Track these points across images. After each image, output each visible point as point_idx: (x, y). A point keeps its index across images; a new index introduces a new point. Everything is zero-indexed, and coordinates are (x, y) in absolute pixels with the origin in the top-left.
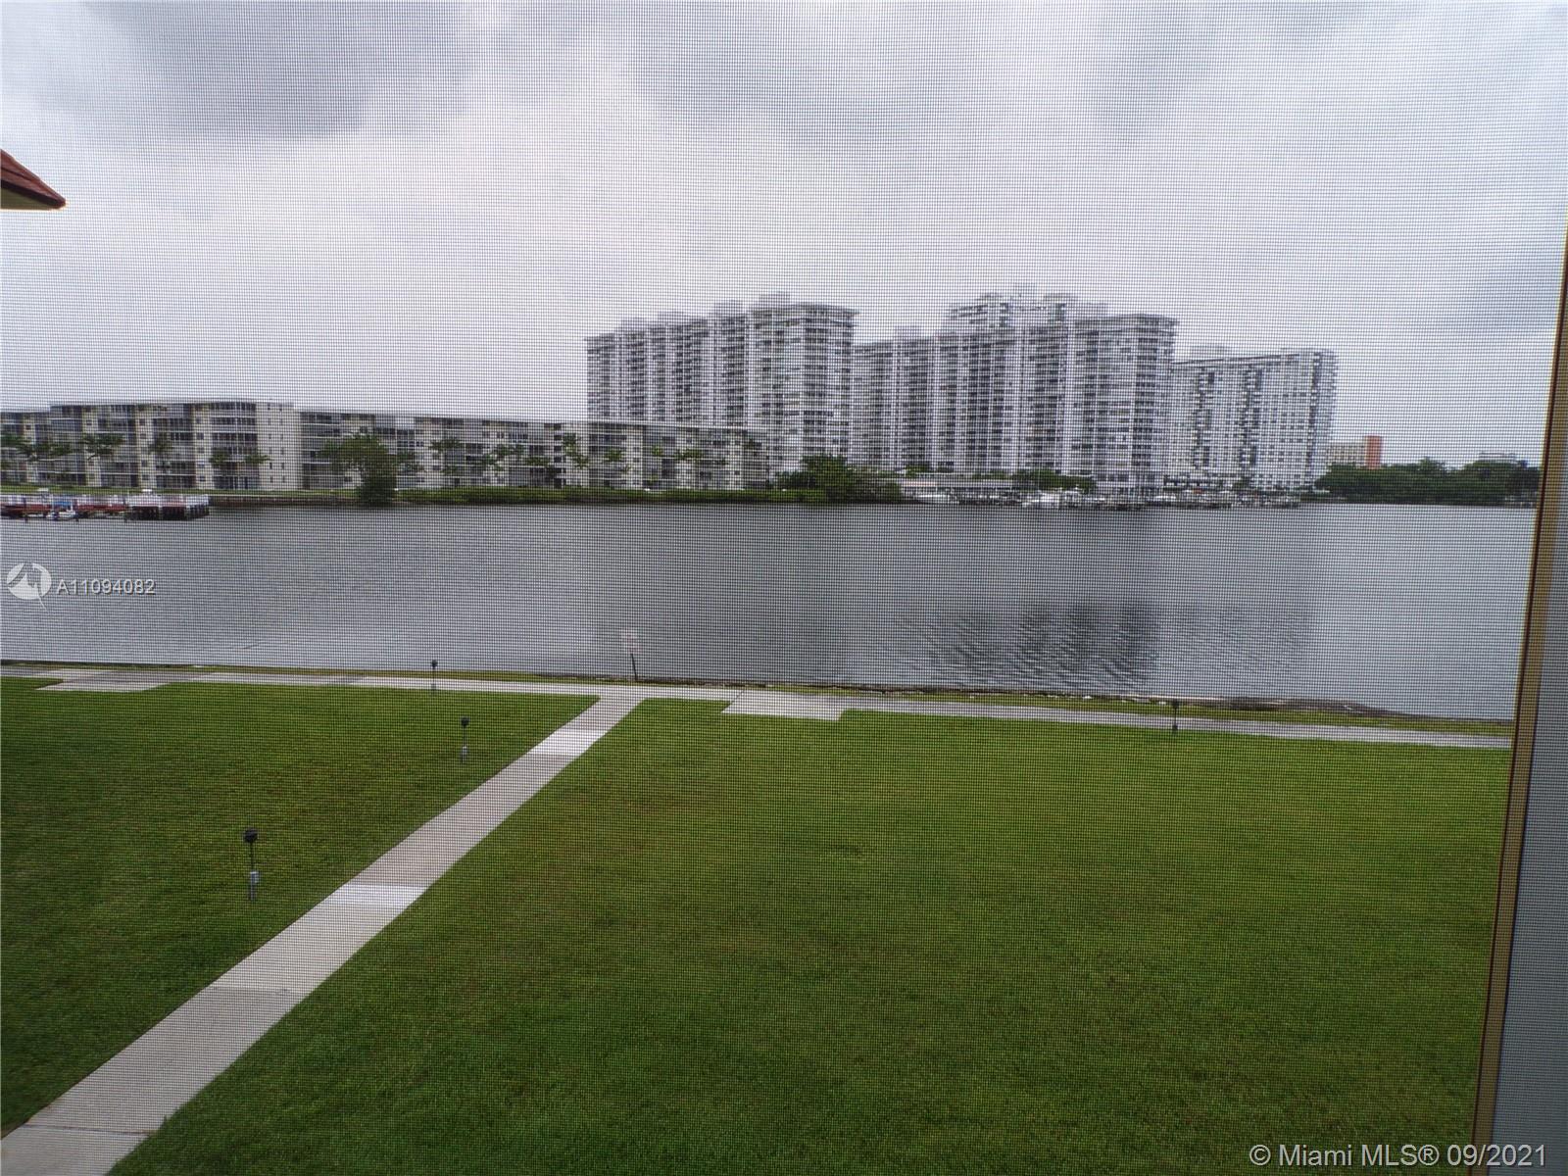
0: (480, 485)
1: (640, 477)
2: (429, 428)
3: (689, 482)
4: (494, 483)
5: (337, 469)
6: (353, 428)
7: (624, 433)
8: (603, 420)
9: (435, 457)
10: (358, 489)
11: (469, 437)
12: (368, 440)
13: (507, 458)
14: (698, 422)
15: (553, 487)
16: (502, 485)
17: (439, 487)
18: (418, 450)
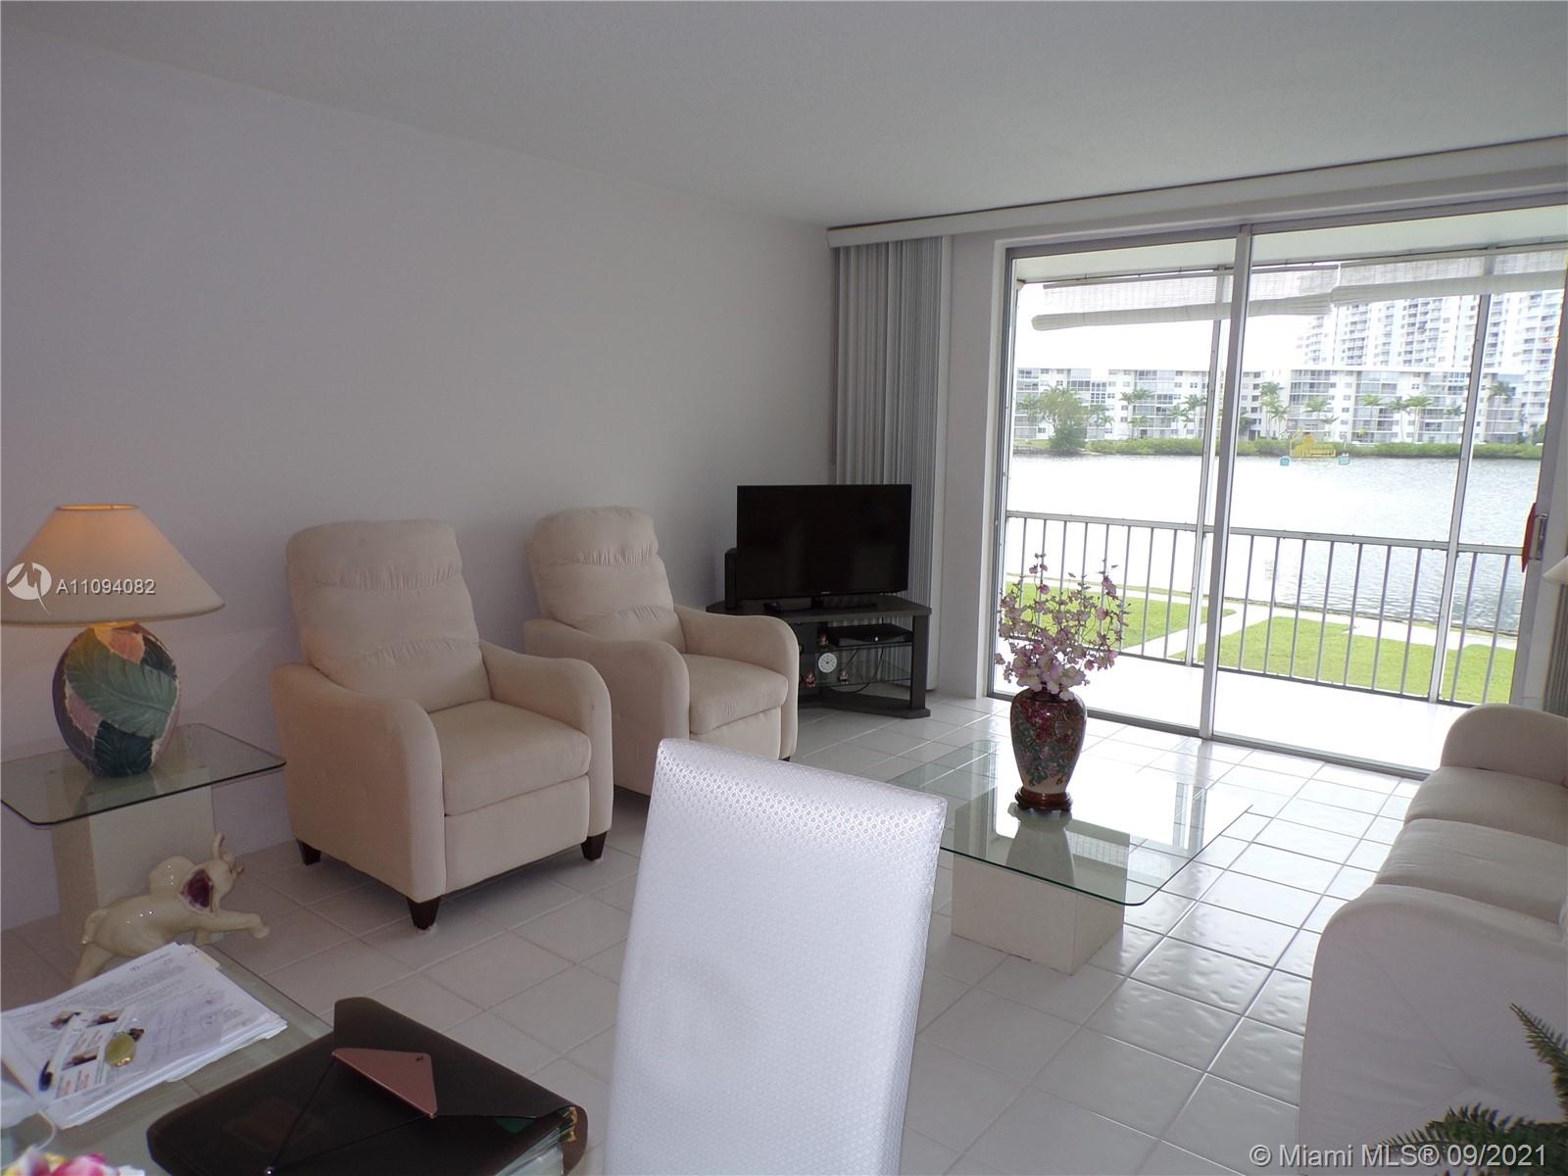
0: (1168, 436)
1: (1348, 429)
2: (1121, 379)
4: (1183, 435)
5: (1033, 420)
6: (1050, 381)
7: (1333, 379)
8: (1312, 366)
9: (1124, 408)
10: (1050, 439)
11: (1161, 387)
12: (1064, 392)
13: (1198, 409)
14: (1432, 365)
15: (1246, 439)
16: (1190, 437)
17: (1125, 438)
18: (1108, 402)
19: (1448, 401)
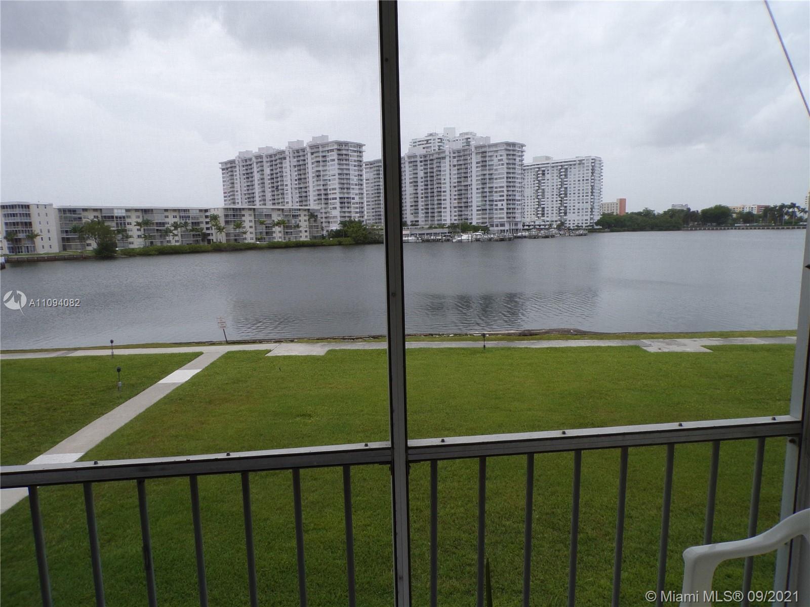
0: (165, 244)
1: (253, 236)
2: (134, 214)
3: (280, 237)
4: (173, 243)
5: (82, 239)
6: (90, 217)
7: (243, 212)
8: (232, 206)
9: (138, 230)
10: (94, 249)
11: (157, 218)
12: (99, 222)
13: (179, 229)
14: (284, 205)
15: (206, 243)
16: (177, 244)
17: (142, 246)
18: (128, 227)
19: (293, 222)
